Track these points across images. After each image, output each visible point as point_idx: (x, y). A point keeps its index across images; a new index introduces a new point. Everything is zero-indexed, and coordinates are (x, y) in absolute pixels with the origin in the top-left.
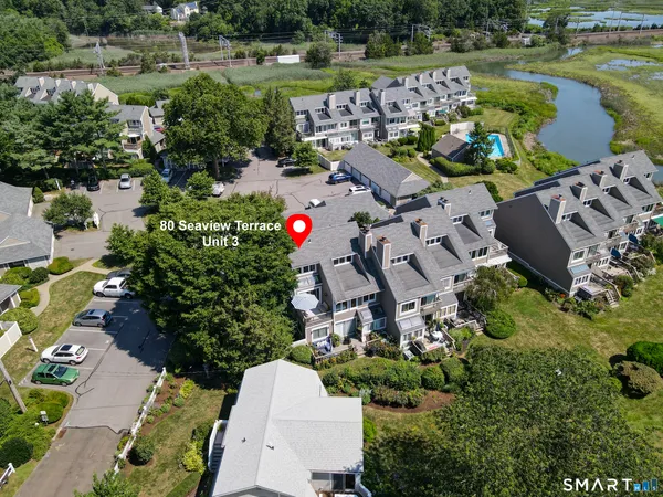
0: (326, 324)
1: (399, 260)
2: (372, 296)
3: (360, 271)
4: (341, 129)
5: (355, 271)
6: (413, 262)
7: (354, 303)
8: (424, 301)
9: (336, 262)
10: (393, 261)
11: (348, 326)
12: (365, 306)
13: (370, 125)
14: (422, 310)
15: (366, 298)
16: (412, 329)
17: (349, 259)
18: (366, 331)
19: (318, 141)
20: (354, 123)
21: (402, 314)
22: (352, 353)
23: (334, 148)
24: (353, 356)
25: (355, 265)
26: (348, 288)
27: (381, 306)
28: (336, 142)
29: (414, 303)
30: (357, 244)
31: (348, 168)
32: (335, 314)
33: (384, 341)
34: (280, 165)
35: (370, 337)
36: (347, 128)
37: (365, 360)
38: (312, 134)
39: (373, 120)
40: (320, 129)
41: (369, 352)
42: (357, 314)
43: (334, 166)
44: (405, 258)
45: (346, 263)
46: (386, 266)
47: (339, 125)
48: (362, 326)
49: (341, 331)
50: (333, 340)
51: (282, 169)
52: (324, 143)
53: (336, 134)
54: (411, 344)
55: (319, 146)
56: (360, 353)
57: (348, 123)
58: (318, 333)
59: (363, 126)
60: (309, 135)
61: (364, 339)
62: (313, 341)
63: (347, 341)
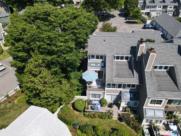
0: (101, 93)
1: (161, 68)
2: (133, 86)
3: (131, 68)
4: (158, 9)
5: (128, 67)
6: (171, 72)
7: (120, 86)
8: (170, 102)
9: (118, 58)
10: (155, 67)
11: (114, 98)
12: (128, 90)
13: (172, 9)
14: (166, 107)
15: (129, 86)
16: (153, 118)
17: (127, 58)
18: (123, 104)
19: (146, 13)
20: (165, 7)
21: (149, 105)
22: (109, 115)
23: (152, 16)
24: (110, 117)
25: (129, 63)
26: (118, 76)
27: (138, 93)
28: (153, 14)
29: (161, 101)
30: (134, 50)
31: (154, 24)
32: (106, 88)
33: (132, 116)
34: (126, 19)
35: (125, 109)
36: (161, 9)
37: (116, 123)
38: (144, 9)
39: (175, 7)
40: (148, 7)
41: (120, 119)
42: (120, 93)
43: (148, 22)
44: (166, 68)
45: (124, 60)
46: (148, 69)
47: (158, 7)
48: (121, 102)
49: (109, 99)
50: (102, 102)
51: (126, 21)
52: (148, 14)
53: (155, 11)
54: (150, 126)
55: (145, 15)
56: (115, 117)
57: (162, 7)
58: (94, 96)
59: (168, 9)
60: (143, 10)
61: (121, 109)
62: (91, 99)
63: (110, 106)
